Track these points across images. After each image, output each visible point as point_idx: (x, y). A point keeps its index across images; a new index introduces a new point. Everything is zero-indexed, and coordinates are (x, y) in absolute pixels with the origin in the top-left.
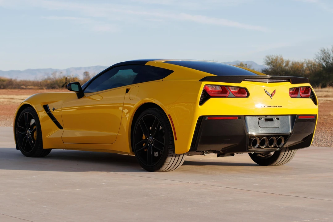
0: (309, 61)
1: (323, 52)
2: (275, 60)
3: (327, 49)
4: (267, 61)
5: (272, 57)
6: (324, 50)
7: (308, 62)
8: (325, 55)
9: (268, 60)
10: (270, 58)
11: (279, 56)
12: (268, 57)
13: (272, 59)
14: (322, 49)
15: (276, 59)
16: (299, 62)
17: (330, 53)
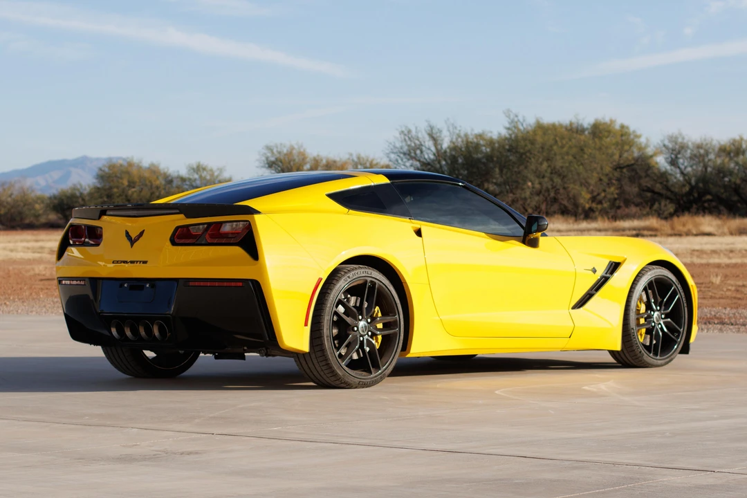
0: (359, 158)
1: (407, 134)
2: (285, 155)
3: (416, 128)
4: (267, 158)
5: (279, 150)
6: (409, 131)
7: (356, 159)
8: (409, 143)
9: (269, 155)
10: (275, 151)
11: (296, 147)
12: (269, 148)
13: (279, 153)
14: (404, 129)
15: (290, 153)
16: (338, 159)
17: (424, 138)
